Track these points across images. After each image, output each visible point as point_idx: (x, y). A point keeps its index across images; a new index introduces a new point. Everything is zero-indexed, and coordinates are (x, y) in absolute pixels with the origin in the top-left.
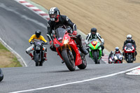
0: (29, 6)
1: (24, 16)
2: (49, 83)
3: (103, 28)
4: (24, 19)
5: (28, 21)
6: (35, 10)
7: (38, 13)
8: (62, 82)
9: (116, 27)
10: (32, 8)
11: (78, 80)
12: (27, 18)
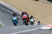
0: (4, 4)
1: (2, 8)
2: (12, 32)
3: (32, 12)
4: (2, 9)
5: (4, 10)
6: (6, 6)
7: (7, 7)
8: (17, 32)
9: (36, 11)
10: (5, 5)
11: (22, 31)
12: (3, 9)
